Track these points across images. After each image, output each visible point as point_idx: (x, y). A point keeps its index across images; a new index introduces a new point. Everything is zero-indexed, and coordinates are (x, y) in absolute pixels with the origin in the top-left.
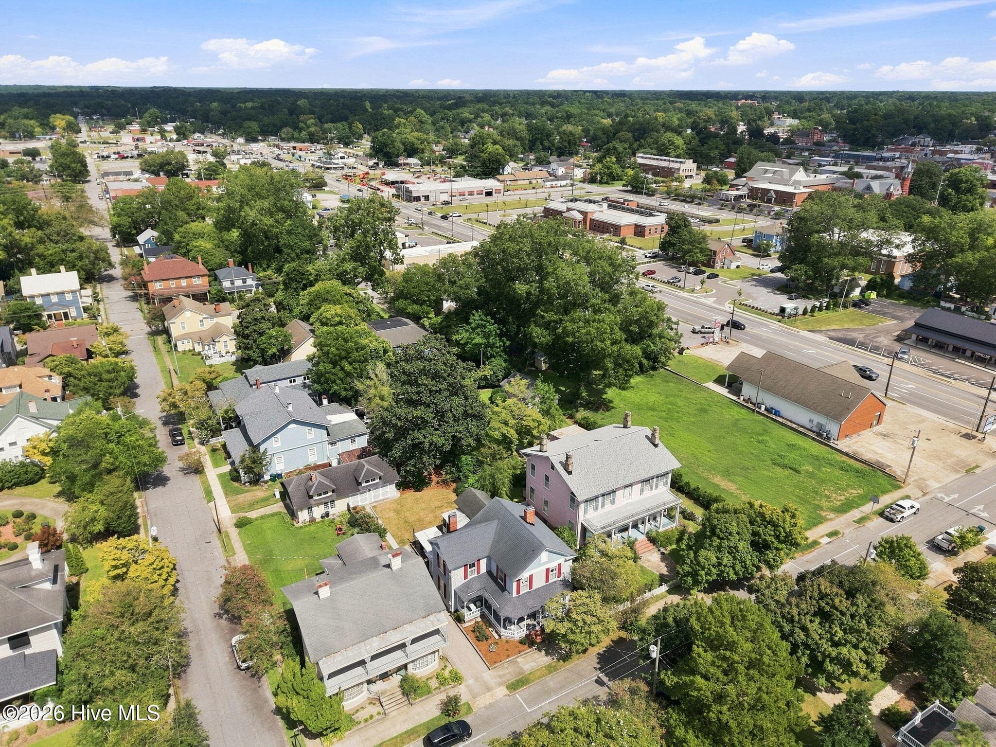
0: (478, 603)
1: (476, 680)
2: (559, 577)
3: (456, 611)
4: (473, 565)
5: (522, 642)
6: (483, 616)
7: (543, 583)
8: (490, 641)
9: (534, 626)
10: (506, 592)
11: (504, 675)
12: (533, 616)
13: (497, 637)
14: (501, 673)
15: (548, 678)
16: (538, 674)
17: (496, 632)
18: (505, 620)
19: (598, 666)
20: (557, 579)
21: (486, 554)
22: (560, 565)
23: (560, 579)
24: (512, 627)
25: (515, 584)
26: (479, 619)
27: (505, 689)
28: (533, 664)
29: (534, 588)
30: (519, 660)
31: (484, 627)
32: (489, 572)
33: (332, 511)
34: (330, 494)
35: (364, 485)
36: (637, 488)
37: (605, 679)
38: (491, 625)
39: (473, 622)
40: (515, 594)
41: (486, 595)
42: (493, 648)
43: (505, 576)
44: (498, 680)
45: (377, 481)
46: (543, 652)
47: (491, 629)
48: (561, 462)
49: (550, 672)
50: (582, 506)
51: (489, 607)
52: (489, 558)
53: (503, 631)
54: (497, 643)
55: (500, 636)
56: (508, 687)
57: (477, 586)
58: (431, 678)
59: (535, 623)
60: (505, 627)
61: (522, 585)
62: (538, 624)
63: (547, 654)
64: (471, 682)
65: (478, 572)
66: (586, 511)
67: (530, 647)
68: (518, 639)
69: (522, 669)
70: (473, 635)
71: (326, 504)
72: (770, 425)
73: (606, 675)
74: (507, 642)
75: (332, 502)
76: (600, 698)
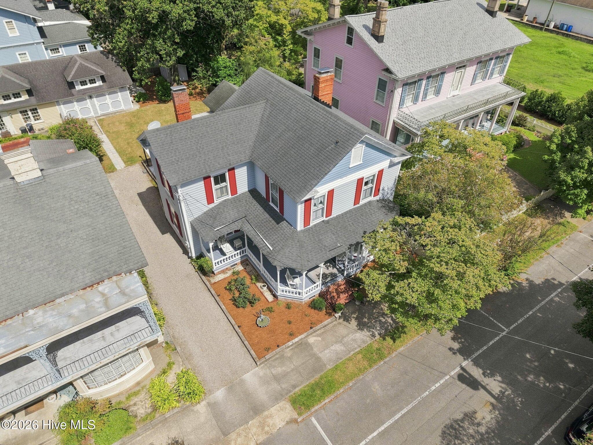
0: (238, 243)
1: (231, 389)
2: (377, 193)
3: (200, 256)
4: (223, 179)
5: (313, 305)
6: (245, 262)
7: (349, 205)
8: (259, 306)
9: (334, 276)
10: (284, 224)
11: (285, 375)
12: (332, 261)
13: (270, 298)
14: (279, 370)
15: (370, 375)
16: (351, 368)
17: (270, 291)
18: (283, 272)
19: (456, 346)
20: (372, 198)
21: (245, 158)
22: (381, 172)
23: (377, 198)
24: (297, 281)
25: (301, 209)
26: (240, 268)
27: (288, 406)
28: (338, 347)
29: (334, 214)
30: (312, 340)
31: (248, 281)
32: (253, 192)
33: (37, 125)
34: (25, 97)
35: (79, 87)
36: (471, 70)
37: (476, 373)
38: (259, 277)
39: (229, 273)
40: (300, 226)
41: (248, 230)
42: (264, 319)
43: (281, 193)
44: (275, 386)
45: (99, 83)
46: (354, 323)
47: (259, 285)
48: (366, 27)
49: (371, 362)
50: (398, 92)
51: (255, 250)
52: (251, 166)
53: (280, 288)
54: (270, 310)
55: (275, 296)
56: (294, 402)
57: (232, 214)
58: (136, 394)
59: (335, 271)
60: (284, 281)
61: (313, 208)
62: (342, 272)
63: (361, 326)
64: (220, 394)
65: (234, 190)
66: (402, 102)
67: (330, 315)
68: (307, 299)
69: (318, 359)
70: (228, 296)
71: (24, 112)
72: (563, 40)
73: (476, 363)
74: (288, 306)
75: (34, 110)
76: (479, 416)
